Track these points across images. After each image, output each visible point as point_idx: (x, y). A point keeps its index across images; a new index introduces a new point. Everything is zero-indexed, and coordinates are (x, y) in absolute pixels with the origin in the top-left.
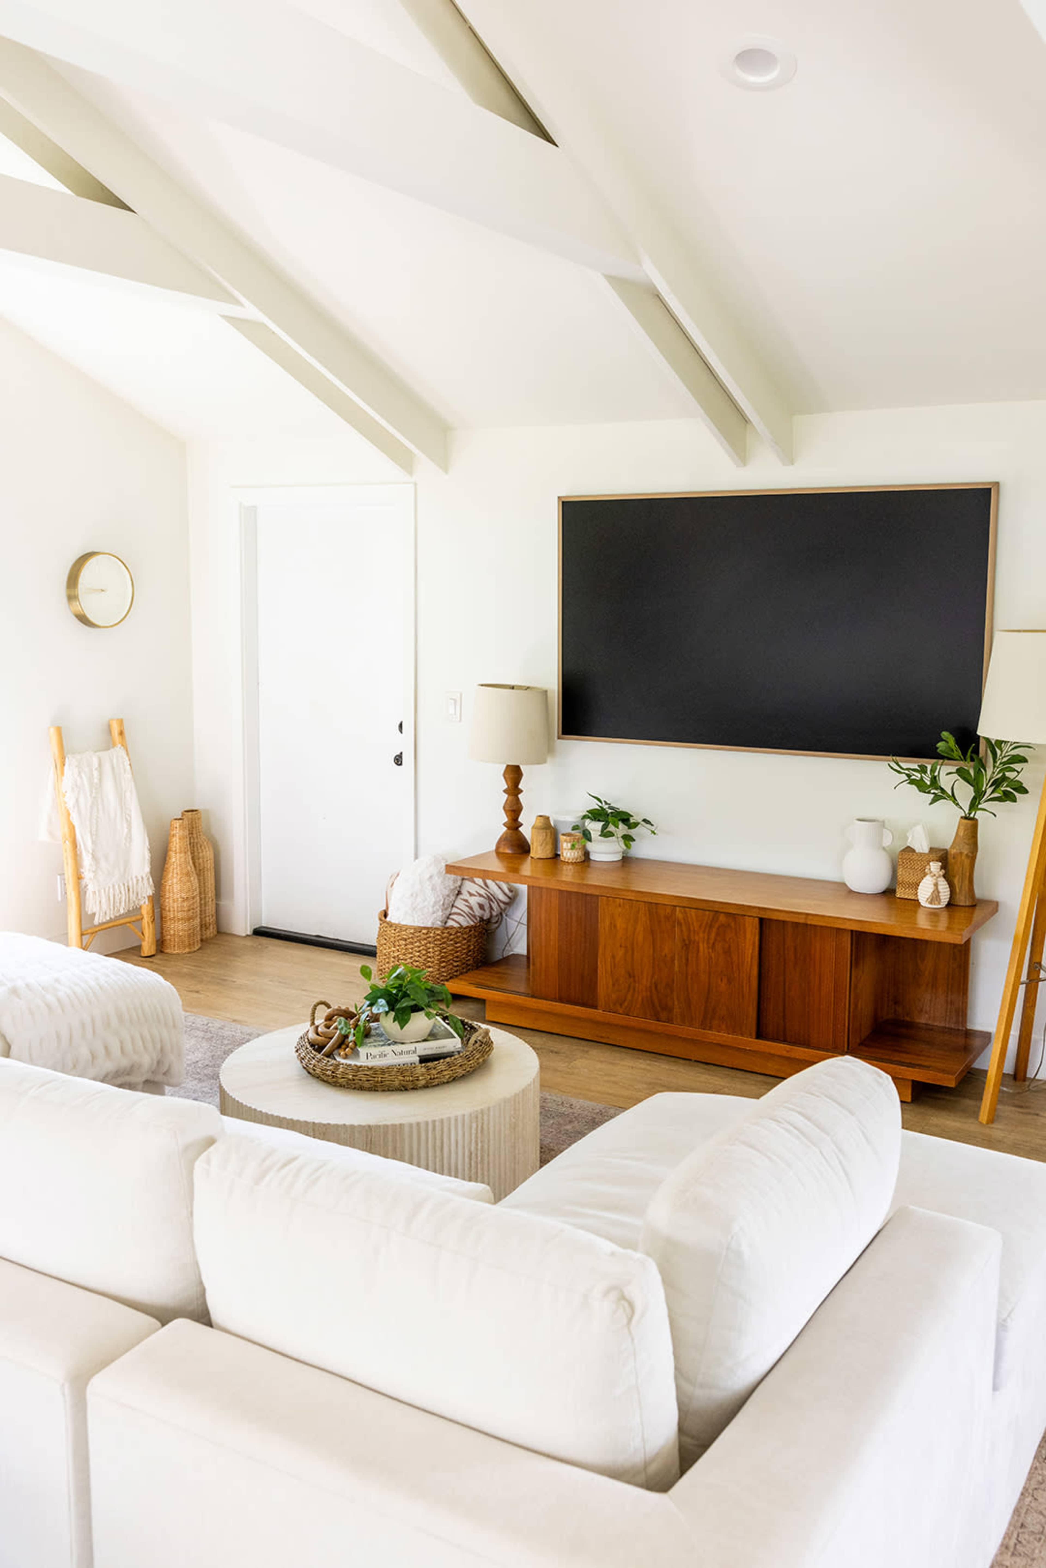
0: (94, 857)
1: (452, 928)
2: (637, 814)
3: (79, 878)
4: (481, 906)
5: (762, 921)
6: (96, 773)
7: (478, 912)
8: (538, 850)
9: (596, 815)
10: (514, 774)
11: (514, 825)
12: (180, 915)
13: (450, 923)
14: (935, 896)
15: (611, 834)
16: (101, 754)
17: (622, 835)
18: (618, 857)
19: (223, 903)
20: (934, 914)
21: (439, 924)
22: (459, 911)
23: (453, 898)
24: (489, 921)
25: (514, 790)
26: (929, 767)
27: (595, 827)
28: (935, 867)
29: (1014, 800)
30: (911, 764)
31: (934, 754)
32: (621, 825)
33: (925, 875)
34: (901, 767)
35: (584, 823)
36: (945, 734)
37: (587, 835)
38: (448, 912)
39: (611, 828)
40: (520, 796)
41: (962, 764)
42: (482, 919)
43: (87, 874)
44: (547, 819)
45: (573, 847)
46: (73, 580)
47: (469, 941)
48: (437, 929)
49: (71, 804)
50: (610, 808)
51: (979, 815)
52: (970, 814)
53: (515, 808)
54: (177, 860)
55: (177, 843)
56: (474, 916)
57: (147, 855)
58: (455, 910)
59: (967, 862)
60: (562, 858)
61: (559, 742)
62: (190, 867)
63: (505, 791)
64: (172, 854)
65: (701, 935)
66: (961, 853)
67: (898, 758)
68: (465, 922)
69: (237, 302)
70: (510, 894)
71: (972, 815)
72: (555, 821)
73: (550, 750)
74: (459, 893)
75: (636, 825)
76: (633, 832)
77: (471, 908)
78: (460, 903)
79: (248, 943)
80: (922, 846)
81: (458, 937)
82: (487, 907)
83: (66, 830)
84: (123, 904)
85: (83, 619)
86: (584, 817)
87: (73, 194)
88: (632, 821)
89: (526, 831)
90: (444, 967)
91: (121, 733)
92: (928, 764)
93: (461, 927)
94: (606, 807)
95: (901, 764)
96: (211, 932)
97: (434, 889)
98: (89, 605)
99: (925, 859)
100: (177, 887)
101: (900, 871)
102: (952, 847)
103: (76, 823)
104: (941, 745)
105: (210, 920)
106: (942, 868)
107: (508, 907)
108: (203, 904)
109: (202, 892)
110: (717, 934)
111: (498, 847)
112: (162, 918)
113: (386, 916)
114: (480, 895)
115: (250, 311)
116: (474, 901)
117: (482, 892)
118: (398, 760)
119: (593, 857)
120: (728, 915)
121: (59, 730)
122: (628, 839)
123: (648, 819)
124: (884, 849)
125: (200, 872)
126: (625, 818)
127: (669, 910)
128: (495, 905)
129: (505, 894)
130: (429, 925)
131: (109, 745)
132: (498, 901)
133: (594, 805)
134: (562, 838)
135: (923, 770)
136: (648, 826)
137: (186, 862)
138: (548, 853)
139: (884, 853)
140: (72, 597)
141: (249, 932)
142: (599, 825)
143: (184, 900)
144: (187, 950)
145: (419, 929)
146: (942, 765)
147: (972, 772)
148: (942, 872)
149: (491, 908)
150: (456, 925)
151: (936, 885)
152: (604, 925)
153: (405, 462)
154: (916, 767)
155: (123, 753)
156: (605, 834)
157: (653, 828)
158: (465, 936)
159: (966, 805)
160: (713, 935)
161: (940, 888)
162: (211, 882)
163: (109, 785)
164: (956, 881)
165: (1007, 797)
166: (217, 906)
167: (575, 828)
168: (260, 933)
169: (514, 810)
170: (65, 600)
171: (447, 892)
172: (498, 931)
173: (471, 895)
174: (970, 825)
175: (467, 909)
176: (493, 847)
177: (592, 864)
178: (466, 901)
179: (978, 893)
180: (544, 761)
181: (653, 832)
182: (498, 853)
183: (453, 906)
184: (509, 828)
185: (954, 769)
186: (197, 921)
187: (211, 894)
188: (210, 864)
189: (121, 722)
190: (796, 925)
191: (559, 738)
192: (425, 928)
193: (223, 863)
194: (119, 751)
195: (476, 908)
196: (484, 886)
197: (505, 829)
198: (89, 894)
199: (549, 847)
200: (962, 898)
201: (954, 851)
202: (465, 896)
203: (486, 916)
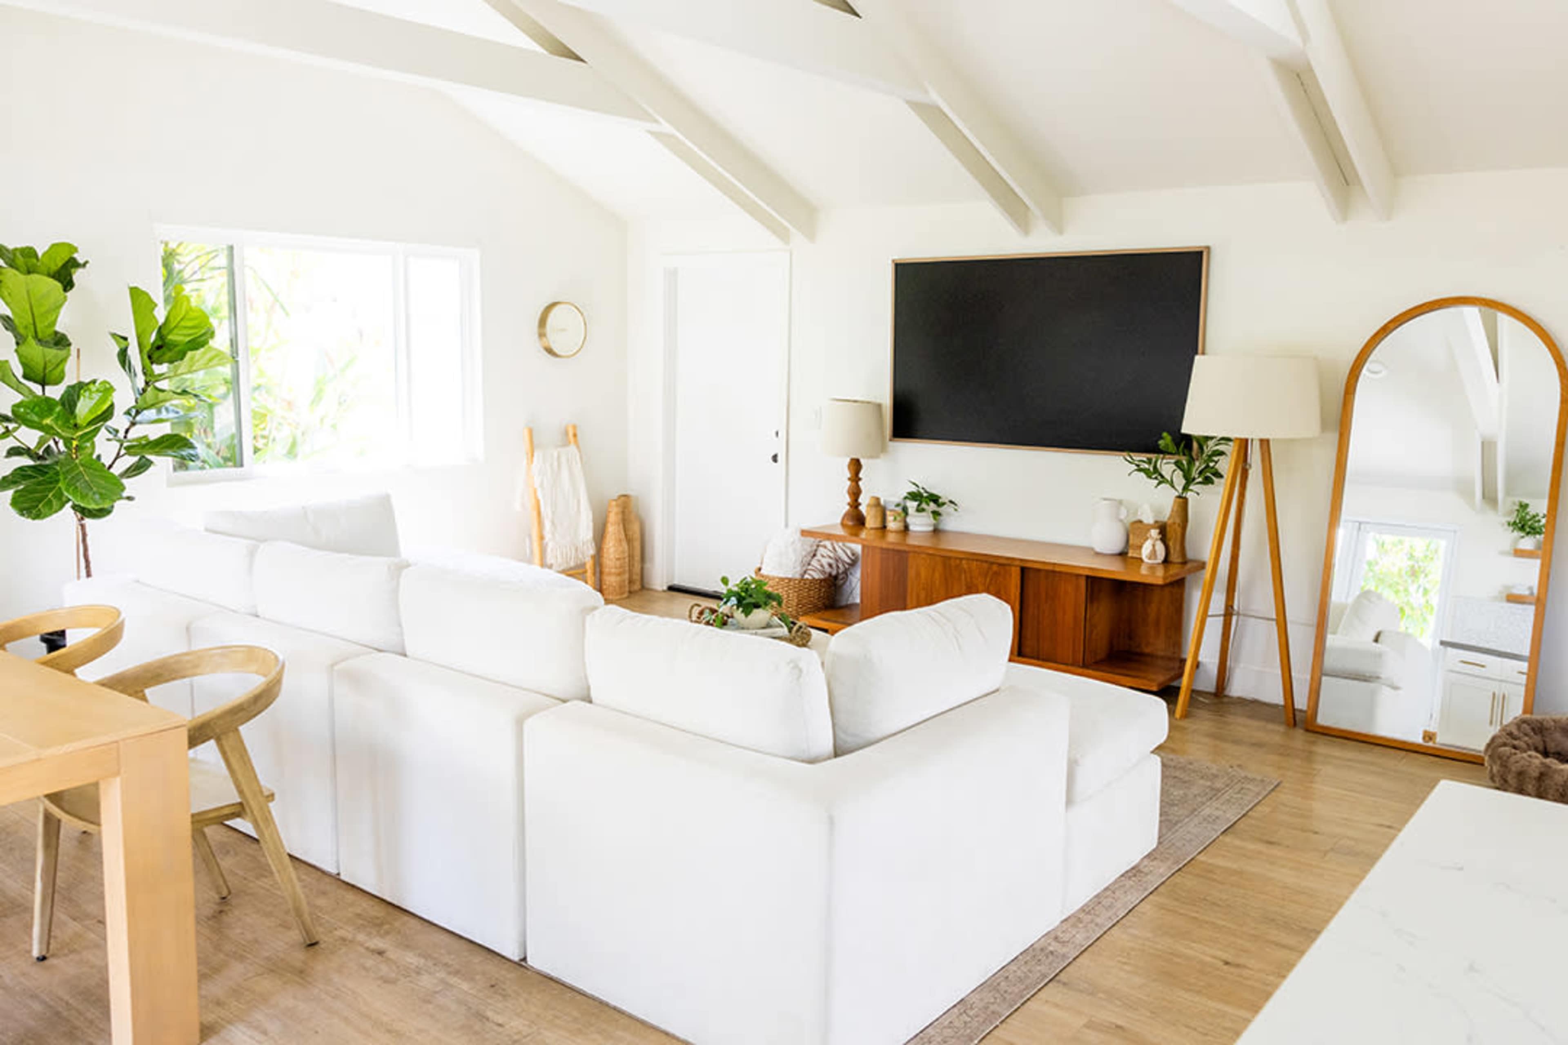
0: (553, 523)
1: (807, 579)
2: (944, 494)
3: (542, 538)
4: (830, 565)
5: (1024, 571)
6: (555, 464)
7: (828, 569)
8: (871, 522)
9: (914, 496)
10: (856, 466)
11: (855, 504)
12: (613, 570)
13: (806, 576)
14: (1153, 553)
15: (923, 510)
16: (559, 449)
17: (931, 510)
18: (931, 528)
19: (647, 565)
20: (1152, 568)
21: (798, 576)
22: (813, 568)
23: (809, 558)
24: (836, 577)
25: (855, 478)
26: (1154, 460)
27: (912, 505)
28: (1154, 533)
29: (1212, 482)
30: (1138, 457)
31: (1156, 450)
32: (932, 504)
33: (1147, 539)
34: (1132, 459)
35: (905, 503)
36: (1165, 434)
37: (905, 510)
38: (804, 569)
39: (924, 506)
40: (860, 483)
41: (1177, 457)
42: (830, 575)
43: (548, 536)
44: (878, 499)
45: (895, 519)
46: (542, 322)
47: (820, 590)
48: (796, 580)
49: (537, 484)
50: (926, 492)
51: (1189, 495)
52: (1183, 493)
53: (855, 491)
54: (612, 530)
55: (613, 517)
56: (825, 573)
57: (591, 524)
58: (810, 567)
59: (1179, 530)
60: (888, 528)
61: (891, 444)
62: (623, 536)
63: (849, 479)
64: (609, 525)
65: (980, 579)
66: (1174, 523)
67: (1132, 454)
68: (817, 576)
69: (656, 121)
70: (853, 558)
71: (1184, 495)
72: (885, 501)
73: (883, 449)
74: (814, 555)
75: (944, 504)
76: (940, 510)
77: (822, 566)
78: (814, 563)
79: (664, 594)
80: (1149, 519)
81: (811, 586)
82: (834, 566)
83: (533, 501)
84: (573, 559)
85: (550, 351)
86: (906, 498)
87: (545, 52)
88: (940, 501)
89: (863, 509)
90: (801, 608)
91: (575, 435)
92: (1153, 456)
93: (814, 579)
94: (922, 491)
95: (1134, 458)
96: (637, 587)
97: (795, 550)
98: (555, 340)
99: (1149, 527)
100: (612, 550)
101: (1131, 537)
102: (1169, 519)
103: (540, 497)
104: (1161, 442)
105: (637, 577)
106: (1160, 533)
107: (850, 567)
108: (631, 565)
109: (631, 557)
110: (991, 580)
111: (843, 519)
112: (601, 573)
113: (760, 569)
114: (830, 557)
115: (667, 127)
116: (825, 561)
117: (832, 555)
118: (775, 458)
119: (911, 528)
120: (1000, 565)
121: (531, 432)
122: (936, 514)
123: (953, 500)
124: (1121, 521)
125: (629, 541)
126: (935, 499)
127: (958, 561)
128: (840, 565)
129: (848, 557)
130: (790, 576)
131: (566, 444)
132: (843, 562)
133: (913, 489)
134: (888, 513)
135: (1149, 461)
136: (953, 505)
137: (619, 531)
138: (878, 524)
139: (1120, 524)
140: (542, 335)
141: (665, 588)
142: (915, 504)
143: (618, 559)
144: (618, 597)
145: (782, 579)
146: (1163, 459)
147: (1185, 462)
148: (1160, 536)
149: (838, 567)
150: (810, 578)
151: (1154, 546)
152: (911, 573)
153: (782, 234)
154: (1145, 459)
155: (576, 451)
156: (919, 510)
157: (956, 507)
158: (817, 586)
159: (1180, 489)
160: (988, 580)
161: (1157, 548)
162: (637, 552)
163: (565, 474)
164: (1171, 544)
165: (1207, 481)
166: (642, 569)
167: (898, 505)
168: (672, 588)
169: (855, 493)
170: (537, 336)
171: (804, 553)
172: (845, 587)
173: (823, 556)
174: (1183, 503)
175: (819, 567)
176: (839, 521)
177: (910, 532)
178: (819, 561)
179: (1190, 555)
180: (877, 457)
181: (956, 510)
182: (843, 525)
183: (809, 564)
184: (851, 506)
185: (1173, 461)
186: (627, 576)
187: (637, 558)
188: (637, 535)
189: (575, 427)
190: (1047, 571)
191: (890, 440)
192: (787, 578)
193: (647, 538)
194: (572, 448)
195: (826, 566)
196: (833, 551)
197: (848, 507)
198: (549, 550)
199: (879, 519)
200: (1176, 556)
201: (1171, 521)
202: (819, 557)
203: (834, 573)
